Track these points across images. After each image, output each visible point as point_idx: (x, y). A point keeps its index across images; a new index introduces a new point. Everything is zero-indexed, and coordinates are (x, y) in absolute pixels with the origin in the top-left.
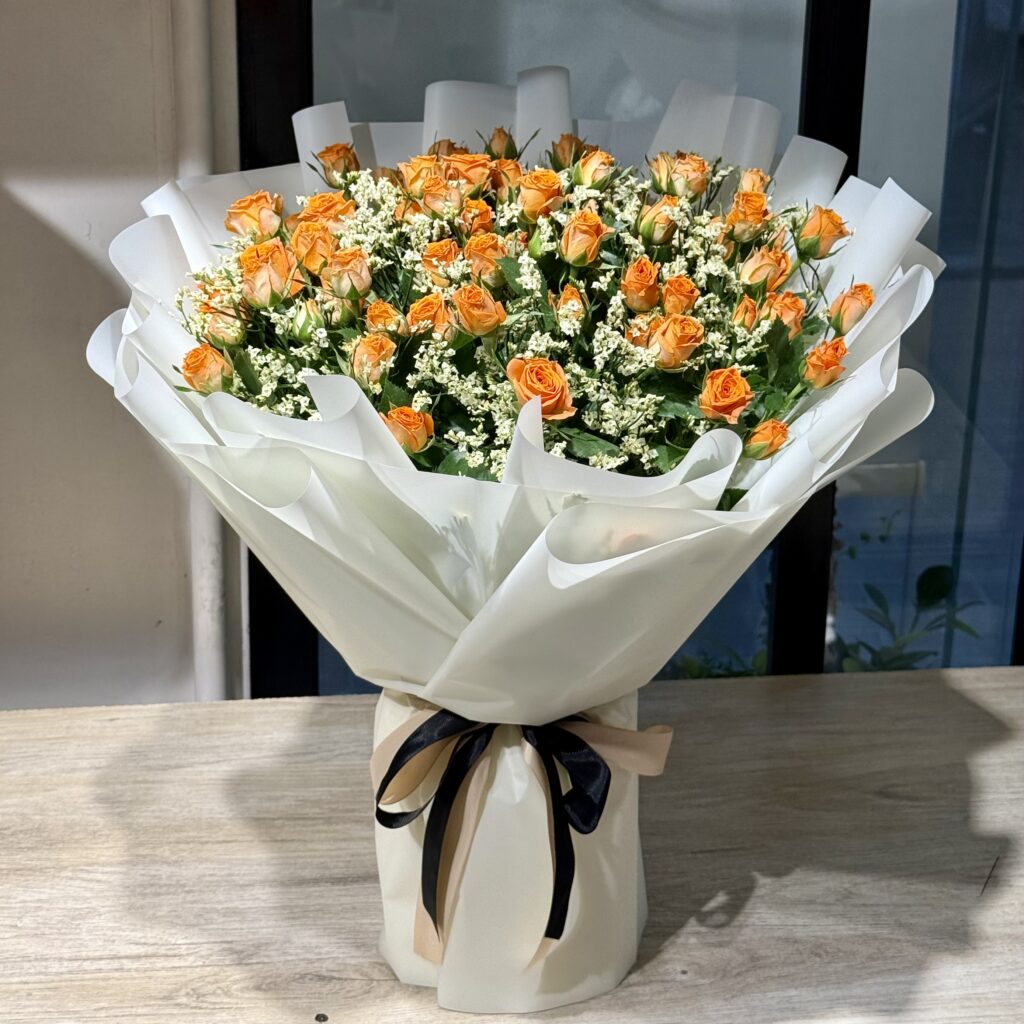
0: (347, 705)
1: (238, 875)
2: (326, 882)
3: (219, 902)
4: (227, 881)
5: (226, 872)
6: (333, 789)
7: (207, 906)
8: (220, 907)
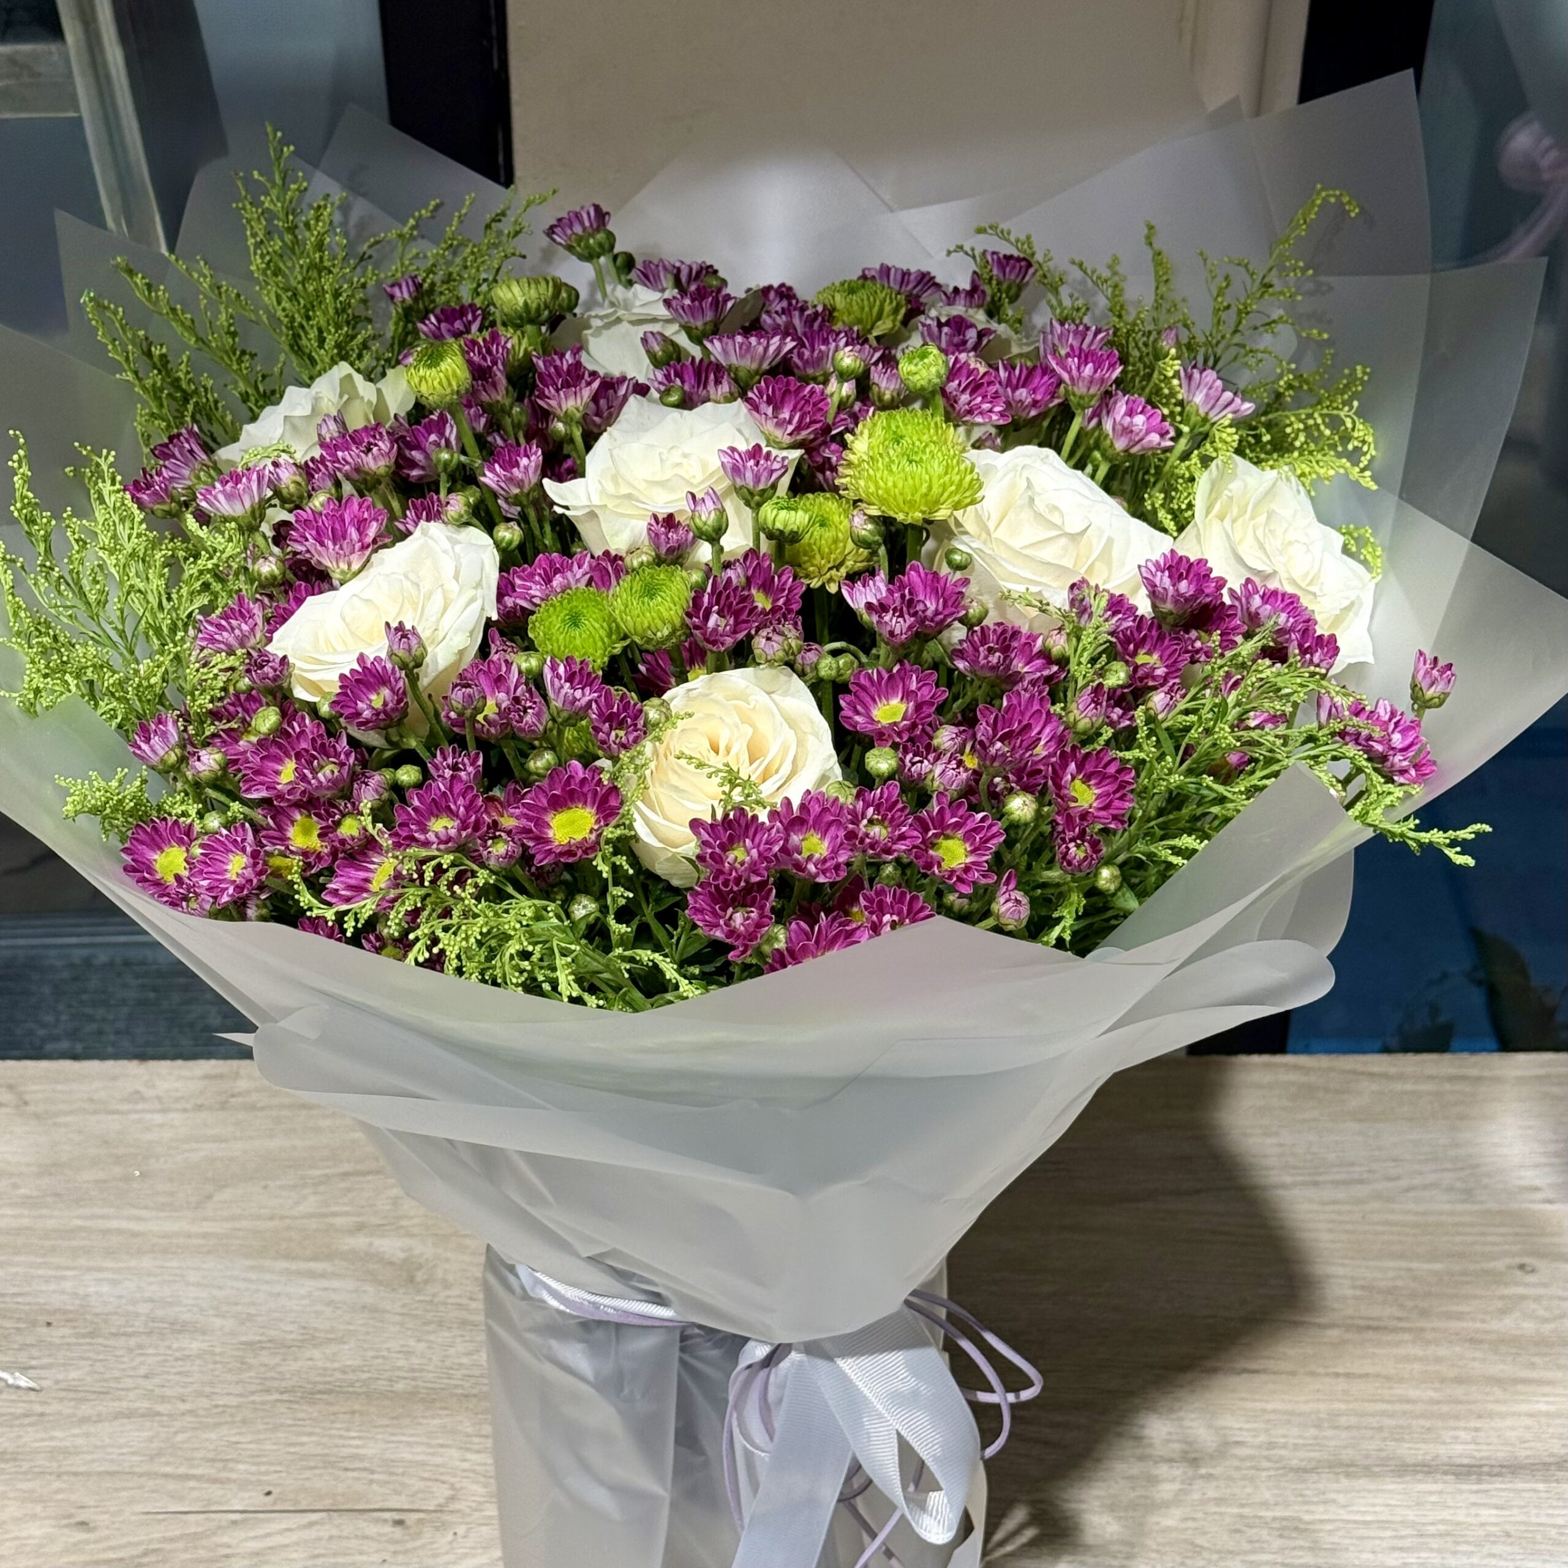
0: (1401, 1077)
1: (1284, 1446)
2: (1445, 1473)
3: (1265, 1504)
4: (1268, 1459)
5: (1262, 1438)
6: (1414, 1265)
7: (1246, 1511)
8: (1268, 1514)
